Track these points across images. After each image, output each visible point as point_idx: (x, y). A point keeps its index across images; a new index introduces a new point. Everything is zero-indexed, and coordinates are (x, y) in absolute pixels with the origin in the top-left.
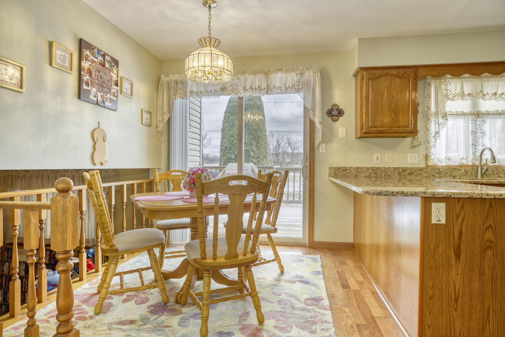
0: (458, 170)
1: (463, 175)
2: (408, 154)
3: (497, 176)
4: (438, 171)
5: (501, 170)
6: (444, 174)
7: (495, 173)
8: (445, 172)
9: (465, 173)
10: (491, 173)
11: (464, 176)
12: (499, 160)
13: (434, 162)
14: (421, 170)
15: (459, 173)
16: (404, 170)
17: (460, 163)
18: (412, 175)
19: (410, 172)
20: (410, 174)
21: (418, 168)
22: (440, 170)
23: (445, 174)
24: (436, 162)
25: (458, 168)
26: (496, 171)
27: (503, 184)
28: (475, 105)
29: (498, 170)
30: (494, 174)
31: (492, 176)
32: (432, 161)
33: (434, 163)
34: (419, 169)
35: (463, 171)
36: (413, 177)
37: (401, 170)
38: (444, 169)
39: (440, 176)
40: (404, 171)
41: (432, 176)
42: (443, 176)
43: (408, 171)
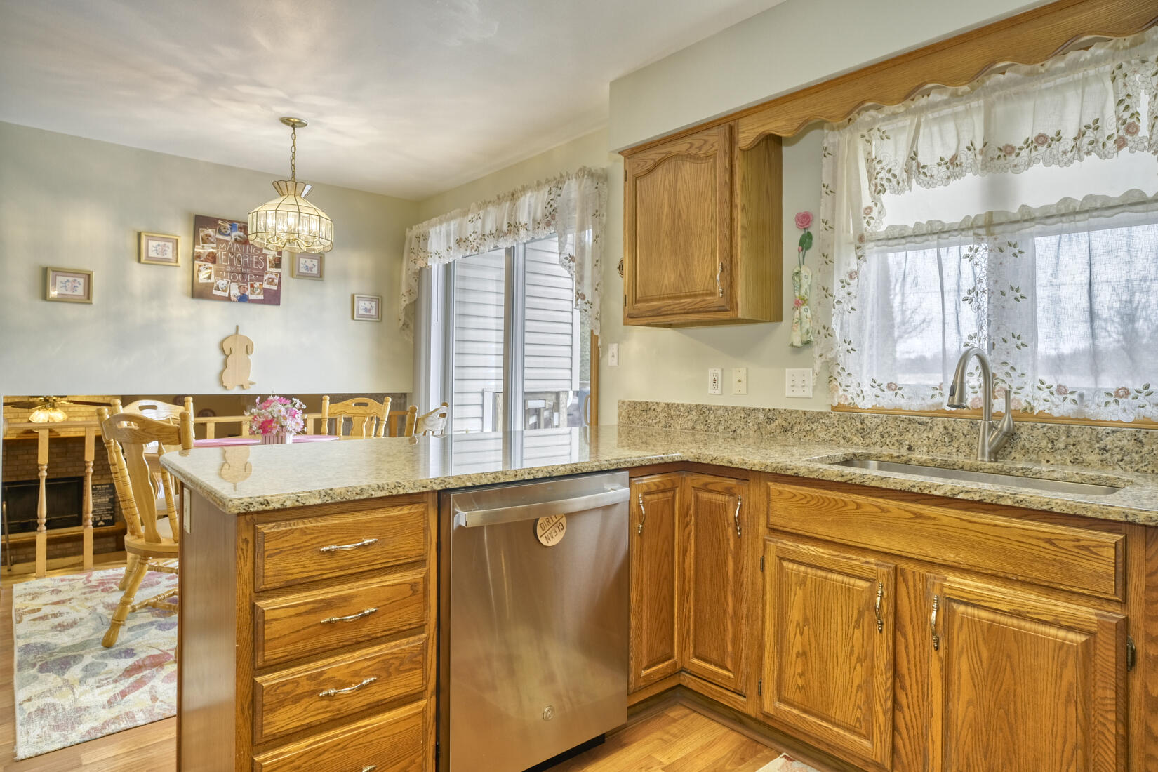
0: (922, 428)
1: (939, 444)
2: (787, 370)
3: (1069, 459)
4: (860, 426)
5: (1086, 437)
6: (878, 435)
7: (1061, 445)
8: (881, 429)
9: (947, 440)
10: (1044, 443)
11: (945, 449)
12: (1081, 396)
13: (849, 397)
14: (813, 418)
15: (925, 435)
16: (768, 418)
17: (929, 402)
18: (790, 433)
19: (784, 423)
20: (785, 430)
21: (804, 413)
22: (866, 421)
23: (882, 437)
24: (854, 396)
25: (924, 419)
26: (1063, 438)
27: (855, 484)
28: (997, 191)
29: (1073, 433)
30: (1054, 450)
31: (1048, 457)
32: (841, 392)
33: (846, 399)
34: (808, 415)
35: (939, 429)
36: (791, 438)
37: (761, 417)
38: (878, 421)
39: (868, 441)
40: (769, 420)
41: (842, 441)
42: (874, 444)
43: (780, 421)
